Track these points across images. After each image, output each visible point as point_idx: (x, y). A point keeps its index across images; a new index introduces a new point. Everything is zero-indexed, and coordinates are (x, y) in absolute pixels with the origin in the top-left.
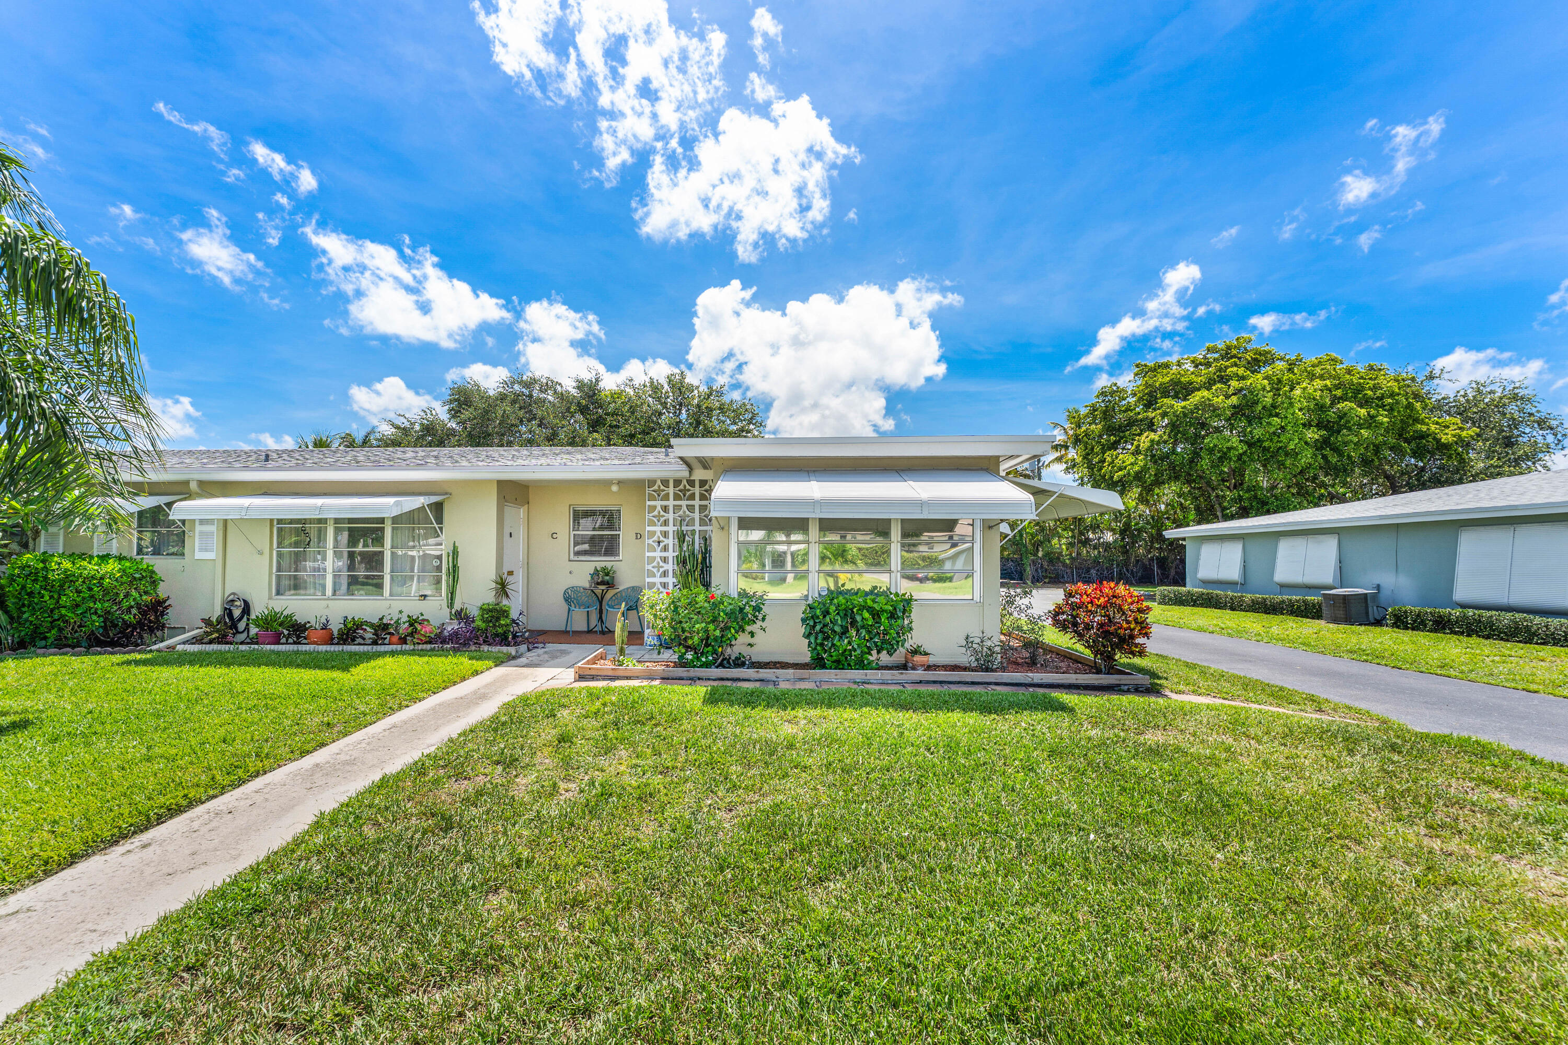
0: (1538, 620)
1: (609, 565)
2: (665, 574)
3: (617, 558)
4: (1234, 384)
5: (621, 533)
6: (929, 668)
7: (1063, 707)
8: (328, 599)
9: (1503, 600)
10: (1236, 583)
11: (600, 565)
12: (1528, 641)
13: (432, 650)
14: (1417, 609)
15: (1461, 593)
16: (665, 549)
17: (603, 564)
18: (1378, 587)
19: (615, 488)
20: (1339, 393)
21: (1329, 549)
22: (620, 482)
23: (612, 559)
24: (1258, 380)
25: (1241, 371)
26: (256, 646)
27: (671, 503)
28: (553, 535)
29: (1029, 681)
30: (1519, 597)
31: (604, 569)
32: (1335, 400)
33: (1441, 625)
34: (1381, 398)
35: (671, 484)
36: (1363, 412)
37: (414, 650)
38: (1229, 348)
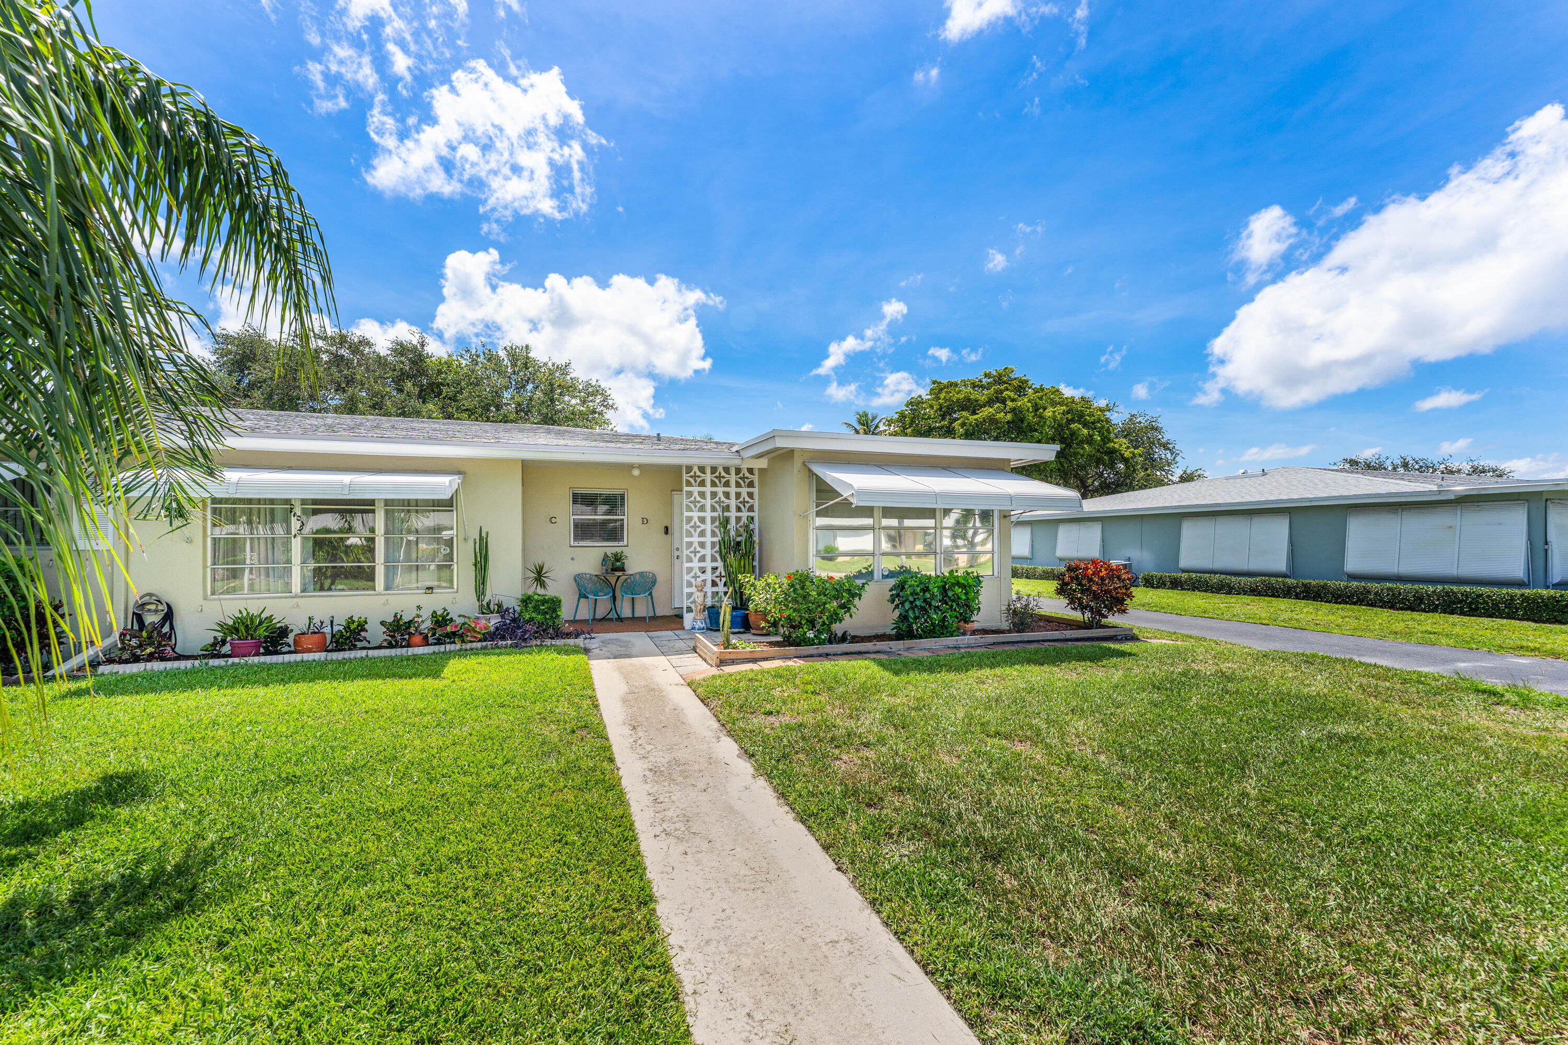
0: (1233, 579)
1: (619, 550)
2: (702, 559)
3: (621, 544)
4: (1009, 403)
5: (625, 518)
6: (974, 632)
7: (1123, 654)
8: (296, 597)
9: (1208, 565)
10: (1027, 558)
11: (610, 551)
12: (1229, 593)
13: (485, 648)
14: (1159, 574)
15: (1184, 563)
16: (702, 534)
17: (614, 550)
18: (1129, 559)
19: (636, 472)
20: (1069, 416)
21: (1095, 532)
22: (641, 467)
23: (616, 544)
24: (1024, 403)
25: (1012, 394)
26: (236, 660)
27: (708, 489)
28: (552, 520)
29: (1063, 637)
30: (1219, 565)
31: (616, 555)
32: (1069, 422)
33: (1176, 584)
34: (1093, 423)
35: (708, 471)
36: (1085, 431)
37: (461, 650)
38: (1000, 375)
